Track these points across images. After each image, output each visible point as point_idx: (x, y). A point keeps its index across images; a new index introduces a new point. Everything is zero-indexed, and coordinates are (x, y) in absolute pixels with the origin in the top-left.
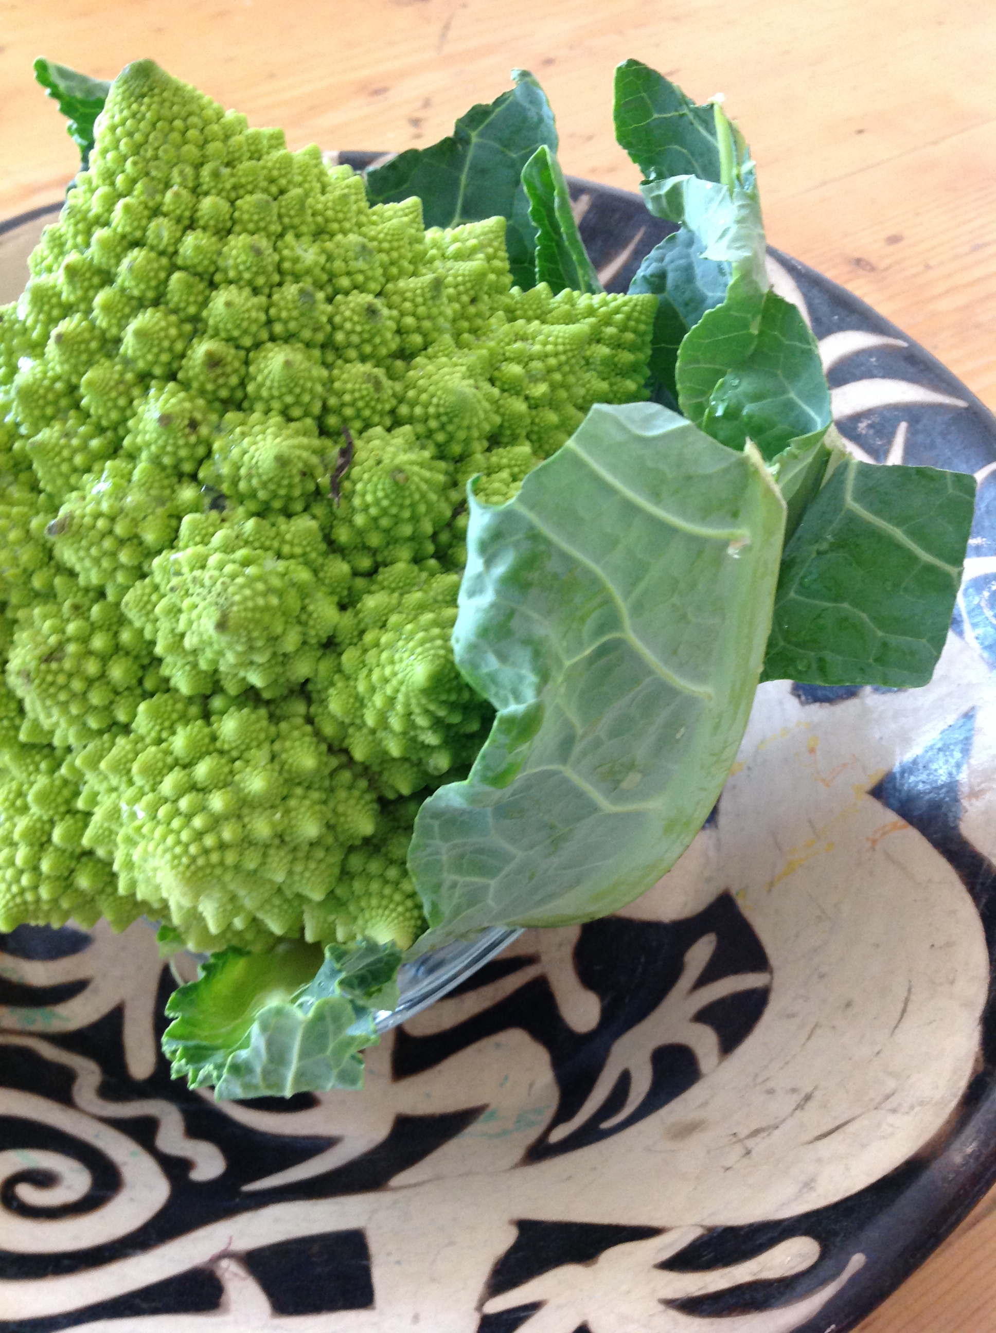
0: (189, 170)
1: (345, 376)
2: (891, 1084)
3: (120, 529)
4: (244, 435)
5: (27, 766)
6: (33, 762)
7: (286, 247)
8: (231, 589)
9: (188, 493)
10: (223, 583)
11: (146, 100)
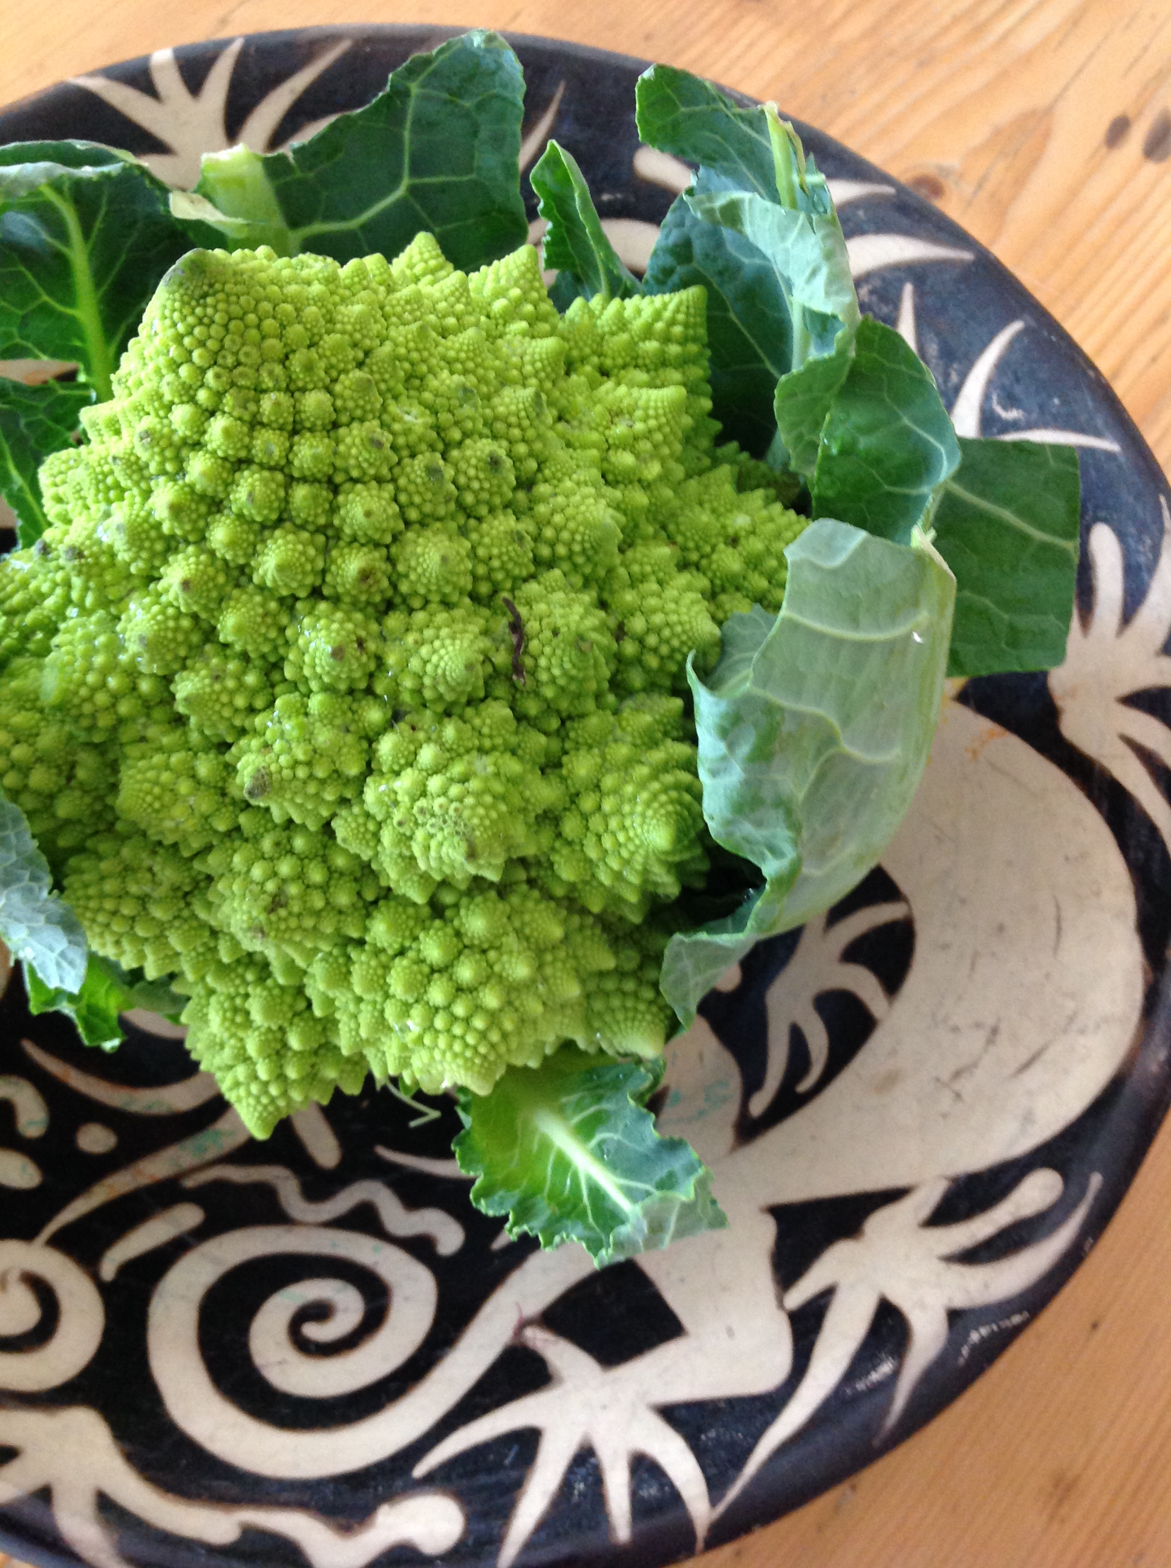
0: (278, 369)
1: (487, 540)
2: (1070, 1005)
3: (321, 773)
4: (419, 644)
5: (232, 981)
6: (238, 976)
7: (394, 420)
8: (466, 813)
9: (374, 715)
10: (456, 810)
11: (210, 300)
